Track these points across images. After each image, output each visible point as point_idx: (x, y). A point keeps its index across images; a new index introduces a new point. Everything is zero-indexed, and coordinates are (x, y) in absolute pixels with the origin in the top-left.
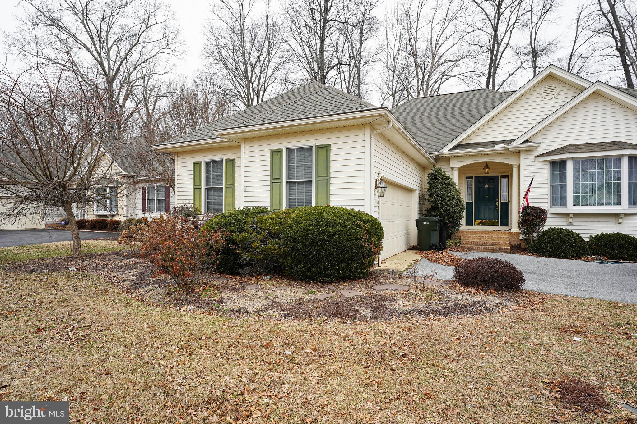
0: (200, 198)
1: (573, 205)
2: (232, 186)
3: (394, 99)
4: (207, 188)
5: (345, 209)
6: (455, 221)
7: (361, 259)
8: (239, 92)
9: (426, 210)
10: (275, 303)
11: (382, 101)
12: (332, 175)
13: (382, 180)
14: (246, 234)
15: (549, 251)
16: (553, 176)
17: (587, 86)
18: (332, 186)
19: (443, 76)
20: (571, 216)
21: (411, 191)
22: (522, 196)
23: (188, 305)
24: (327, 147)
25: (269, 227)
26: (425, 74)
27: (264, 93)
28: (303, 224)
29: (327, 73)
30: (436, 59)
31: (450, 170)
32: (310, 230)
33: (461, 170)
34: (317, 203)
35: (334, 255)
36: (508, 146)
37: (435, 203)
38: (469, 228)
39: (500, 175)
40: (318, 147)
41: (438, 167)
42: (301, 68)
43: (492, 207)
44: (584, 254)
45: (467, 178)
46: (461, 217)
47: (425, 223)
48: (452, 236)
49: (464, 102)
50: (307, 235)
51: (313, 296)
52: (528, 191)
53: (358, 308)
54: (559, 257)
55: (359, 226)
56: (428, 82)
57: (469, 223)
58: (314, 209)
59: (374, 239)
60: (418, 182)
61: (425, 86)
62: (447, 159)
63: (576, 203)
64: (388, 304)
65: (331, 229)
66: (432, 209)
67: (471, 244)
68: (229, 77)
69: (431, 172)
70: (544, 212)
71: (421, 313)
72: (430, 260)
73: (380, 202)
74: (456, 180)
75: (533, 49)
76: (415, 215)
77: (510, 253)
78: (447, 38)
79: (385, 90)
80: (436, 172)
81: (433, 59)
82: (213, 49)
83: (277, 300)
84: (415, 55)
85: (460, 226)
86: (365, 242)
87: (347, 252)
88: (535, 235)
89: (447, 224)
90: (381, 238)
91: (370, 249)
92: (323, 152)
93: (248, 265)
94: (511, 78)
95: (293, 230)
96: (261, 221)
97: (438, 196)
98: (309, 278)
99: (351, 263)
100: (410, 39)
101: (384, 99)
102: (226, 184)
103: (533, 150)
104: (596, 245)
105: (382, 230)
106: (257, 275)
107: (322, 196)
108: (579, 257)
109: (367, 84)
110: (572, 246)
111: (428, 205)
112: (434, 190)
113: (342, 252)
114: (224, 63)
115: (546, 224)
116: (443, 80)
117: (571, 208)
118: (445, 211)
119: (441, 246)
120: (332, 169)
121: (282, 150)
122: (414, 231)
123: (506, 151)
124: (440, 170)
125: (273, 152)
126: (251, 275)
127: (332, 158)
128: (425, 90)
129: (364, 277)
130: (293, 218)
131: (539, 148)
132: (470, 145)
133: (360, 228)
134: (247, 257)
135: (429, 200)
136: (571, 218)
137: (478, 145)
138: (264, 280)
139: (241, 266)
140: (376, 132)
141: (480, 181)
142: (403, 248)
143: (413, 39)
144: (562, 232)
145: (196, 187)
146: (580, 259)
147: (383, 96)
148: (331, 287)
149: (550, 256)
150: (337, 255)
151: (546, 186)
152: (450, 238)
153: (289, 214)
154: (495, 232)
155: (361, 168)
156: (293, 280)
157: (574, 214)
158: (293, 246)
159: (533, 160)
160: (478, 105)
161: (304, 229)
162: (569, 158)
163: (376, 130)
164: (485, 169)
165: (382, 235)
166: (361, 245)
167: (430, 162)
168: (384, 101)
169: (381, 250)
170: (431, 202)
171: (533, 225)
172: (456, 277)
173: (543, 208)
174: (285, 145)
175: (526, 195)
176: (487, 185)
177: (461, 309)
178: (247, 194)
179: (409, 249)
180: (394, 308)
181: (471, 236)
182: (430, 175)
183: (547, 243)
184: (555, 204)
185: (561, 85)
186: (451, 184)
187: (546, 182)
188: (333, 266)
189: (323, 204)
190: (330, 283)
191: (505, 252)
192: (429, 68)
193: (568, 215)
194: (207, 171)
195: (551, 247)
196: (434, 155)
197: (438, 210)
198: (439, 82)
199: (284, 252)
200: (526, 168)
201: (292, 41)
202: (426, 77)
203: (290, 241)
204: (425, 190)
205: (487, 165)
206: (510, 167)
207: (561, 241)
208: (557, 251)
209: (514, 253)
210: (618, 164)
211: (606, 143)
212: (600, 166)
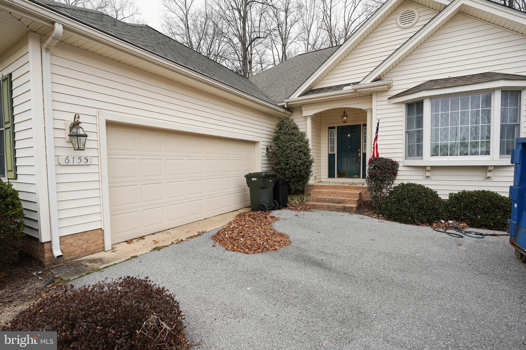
1: (430, 155)
15: (395, 214)
16: (408, 121)
20: (428, 169)
36: (356, 87)
39: (362, 123)
40: (3, 80)
43: (354, 158)
44: (437, 219)
45: (330, 128)
47: (253, 179)
52: (375, 140)
57: (331, 175)
62: (298, 107)
63: (434, 154)
67: (317, 201)
69: (278, 121)
70: (394, 164)
74: (309, 130)
77: (356, 213)
88: (385, 191)
103: (386, 91)
108: (430, 223)
110: (422, 209)
115: (398, 178)
117: (428, 160)
131: (393, 88)
136: (428, 171)
141: (342, 130)
146: (431, 225)
157: (432, 167)
159: (386, 103)
162: (427, 97)
164: (343, 117)
171: (380, 180)
173: (394, 159)
176: (349, 135)
181: (320, 192)
183: (394, 203)
184: (412, 155)
185: (421, 10)
187: (401, 128)
191: (349, 211)
193: (424, 167)
195: (397, 209)
196: (285, 104)
200: (379, 112)
205: (345, 112)
206: (364, 113)
207: (409, 201)
208: (404, 214)
209: (360, 213)
210: (488, 101)
211: (473, 76)
212: (465, 105)
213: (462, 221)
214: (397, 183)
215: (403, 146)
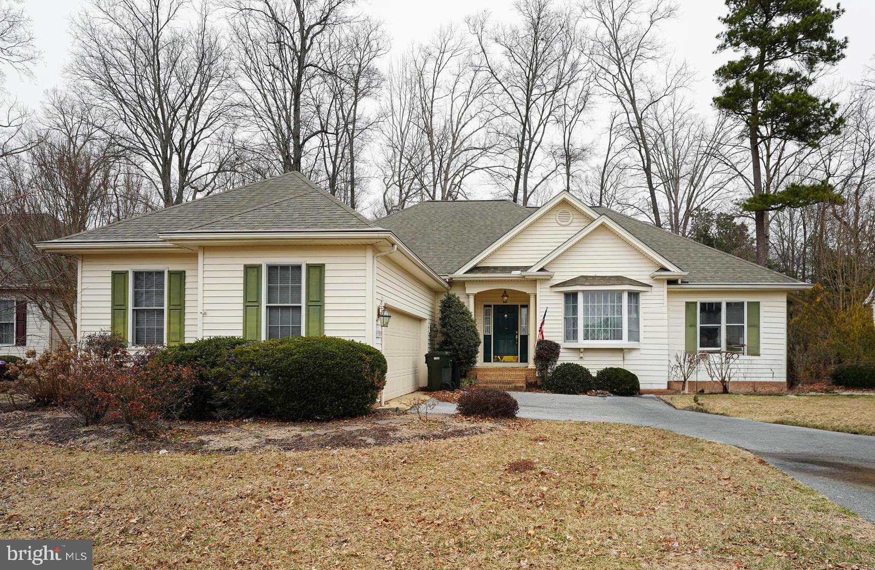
0: (125, 323)
1: (583, 339)
2: (179, 308)
3: (401, 191)
4: (137, 310)
5: (344, 340)
6: (470, 358)
7: (362, 394)
8: (144, 144)
9: (438, 344)
10: (270, 440)
11: (385, 187)
12: (327, 300)
13: (386, 308)
14: (221, 369)
16: (566, 308)
17: (596, 218)
18: (326, 314)
19: (466, 166)
20: (582, 350)
21: (420, 320)
22: (538, 329)
23: (159, 449)
24: (321, 267)
25: (253, 360)
26: (443, 160)
27: (192, 151)
28: (296, 356)
29: (305, 141)
30: (458, 143)
31: (465, 296)
32: (305, 363)
33: (477, 297)
34: (307, 333)
35: (333, 390)
36: (524, 274)
37: (447, 335)
38: (488, 365)
39: (519, 304)
40: (309, 266)
41: (452, 292)
42: (263, 129)
43: (512, 341)
44: (591, 389)
45: (485, 306)
46: (477, 352)
47: (435, 358)
48: (468, 374)
49: (485, 213)
50: (301, 369)
51: (312, 433)
52: (543, 323)
53: (360, 438)
54: (569, 393)
55: (361, 358)
56: (446, 173)
57: (487, 359)
58: (307, 339)
59: (378, 372)
60: (429, 309)
61: (443, 177)
62: (462, 284)
63: (586, 338)
64: (391, 433)
65: (329, 362)
66: (445, 343)
67: (487, 383)
68: (123, 116)
69: (444, 298)
70: (557, 346)
71: (422, 437)
72: (439, 399)
73: (384, 333)
74: (471, 309)
75: (567, 151)
76: (425, 349)
77: (526, 391)
78: (472, 118)
79: (390, 173)
80: (449, 298)
81: (454, 143)
82: (95, 66)
83: (270, 438)
84: (430, 134)
85: (475, 362)
86: (367, 375)
87: (348, 386)
88: (549, 371)
89: (461, 359)
90: (384, 371)
91: (373, 382)
92: (315, 274)
93: (225, 405)
94: (545, 182)
95: (285, 363)
96: (242, 353)
97: (451, 326)
98: (304, 416)
99: (352, 398)
100: (424, 111)
101: (387, 185)
102: (169, 305)
103: (548, 280)
104: (601, 380)
105: (385, 362)
106: (235, 418)
107: (314, 324)
108: (585, 392)
109: (364, 161)
110: (580, 382)
111: (440, 338)
112: (447, 320)
113: (342, 387)
114: (116, 93)
115: (559, 359)
116: (466, 172)
117: (582, 343)
118: (459, 345)
119: (454, 386)
120: (327, 294)
121: (261, 266)
122: (424, 368)
123: (523, 279)
124: (454, 296)
125: (247, 268)
126: (227, 419)
127: (327, 280)
128: (443, 183)
129: (366, 414)
130: (283, 349)
131: (554, 278)
132: (486, 269)
133: (363, 360)
134: (224, 396)
135: (441, 332)
136: (582, 352)
137: (495, 269)
138: (246, 423)
139: (213, 408)
140: (378, 255)
141: (499, 310)
142: (410, 389)
143: (427, 112)
144: (572, 367)
145: (117, 307)
146: (586, 394)
147: (387, 181)
148: (330, 424)
149: (561, 393)
150: (337, 389)
151: (560, 318)
152: (465, 376)
153: (276, 345)
154: (513, 369)
155: (362, 293)
156: (282, 421)
157: (585, 349)
158: (285, 382)
159: (548, 290)
160: (499, 220)
161: (298, 362)
162: (580, 291)
163: (380, 252)
164: (503, 296)
165: (386, 368)
166: (362, 377)
167: (443, 286)
168: (387, 188)
169: (384, 385)
170: (444, 334)
171: (548, 360)
172: (459, 410)
173: (556, 342)
174: (264, 260)
175: (541, 328)
176: (506, 316)
177: (460, 433)
178: (206, 320)
179: (418, 391)
180: (397, 436)
182: (442, 302)
183: (559, 379)
184: (570, 338)
185: (575, 212)
186: (466, 313)
187: (560, 314)
188: (331, 402)
189: (314, 333)
190: (328, 421)
191: (520, 391)
192: (449, 152)
193: (579, 349)
194: (136, 286)
195: (562, 384)
196: (447, 278)
197: (451, 344)
198: (461, 174)
199: (273, 388)
200: (542, 298)
201: (245, 83)
202: (445, 166)
203: (281, 375)
204: (437, 320)
205: (505, 293)
206: (527, 296)
207: (571, 376)
208: (567, 386)
209: (529, 391)
210: (620, 299)
211: (611, 277)
212: (606, 301)
213: (606, 390)
214: (559, 363)
215: (562, 330)
